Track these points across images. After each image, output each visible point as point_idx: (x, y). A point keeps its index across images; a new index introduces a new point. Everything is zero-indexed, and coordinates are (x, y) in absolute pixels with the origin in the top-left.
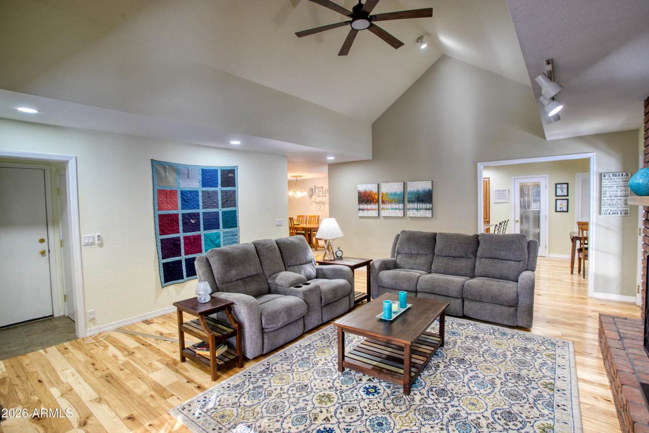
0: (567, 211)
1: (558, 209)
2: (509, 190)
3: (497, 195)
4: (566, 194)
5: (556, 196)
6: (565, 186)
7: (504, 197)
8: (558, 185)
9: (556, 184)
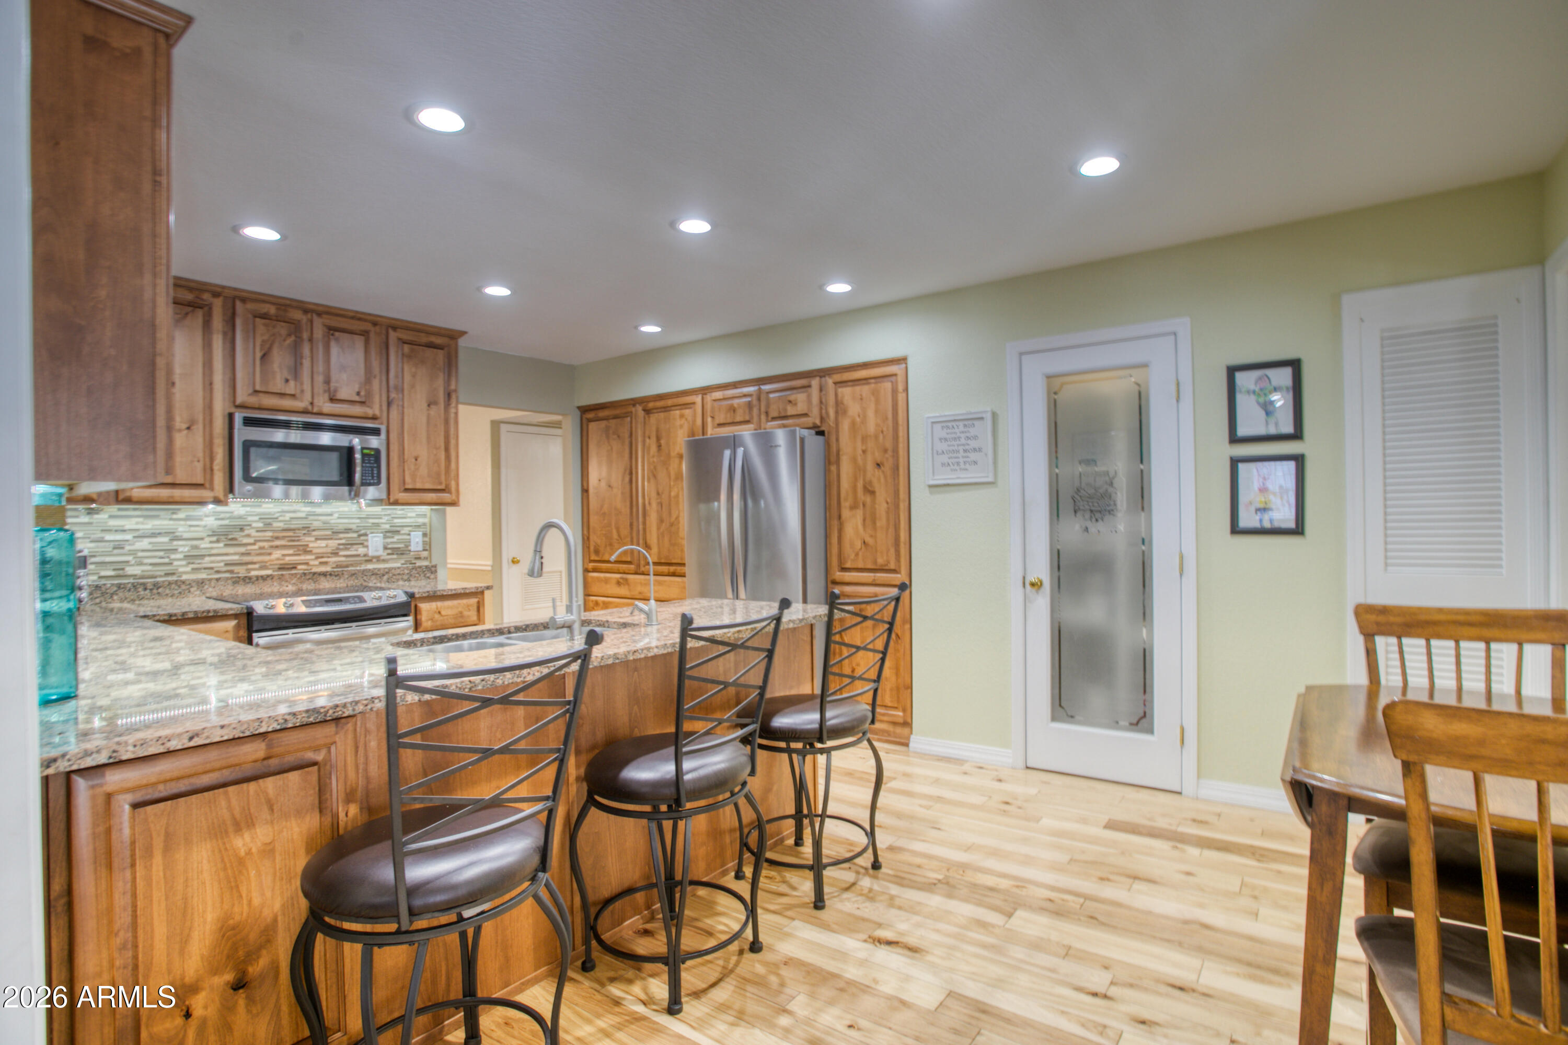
0: (1298, 530)
1: (1247, 519)
2: (994, 415)
3: (943, 446)
4: (1289, 429)
5: (1234, 439)
6: (1284, 376)
7: (973, 456)
8: (1240, 377)
9: (1232, 371)
